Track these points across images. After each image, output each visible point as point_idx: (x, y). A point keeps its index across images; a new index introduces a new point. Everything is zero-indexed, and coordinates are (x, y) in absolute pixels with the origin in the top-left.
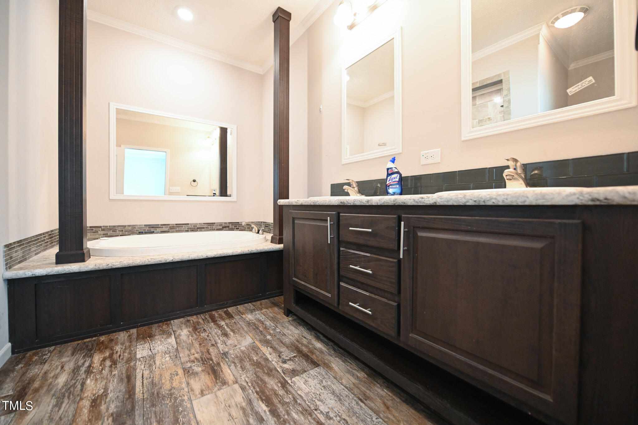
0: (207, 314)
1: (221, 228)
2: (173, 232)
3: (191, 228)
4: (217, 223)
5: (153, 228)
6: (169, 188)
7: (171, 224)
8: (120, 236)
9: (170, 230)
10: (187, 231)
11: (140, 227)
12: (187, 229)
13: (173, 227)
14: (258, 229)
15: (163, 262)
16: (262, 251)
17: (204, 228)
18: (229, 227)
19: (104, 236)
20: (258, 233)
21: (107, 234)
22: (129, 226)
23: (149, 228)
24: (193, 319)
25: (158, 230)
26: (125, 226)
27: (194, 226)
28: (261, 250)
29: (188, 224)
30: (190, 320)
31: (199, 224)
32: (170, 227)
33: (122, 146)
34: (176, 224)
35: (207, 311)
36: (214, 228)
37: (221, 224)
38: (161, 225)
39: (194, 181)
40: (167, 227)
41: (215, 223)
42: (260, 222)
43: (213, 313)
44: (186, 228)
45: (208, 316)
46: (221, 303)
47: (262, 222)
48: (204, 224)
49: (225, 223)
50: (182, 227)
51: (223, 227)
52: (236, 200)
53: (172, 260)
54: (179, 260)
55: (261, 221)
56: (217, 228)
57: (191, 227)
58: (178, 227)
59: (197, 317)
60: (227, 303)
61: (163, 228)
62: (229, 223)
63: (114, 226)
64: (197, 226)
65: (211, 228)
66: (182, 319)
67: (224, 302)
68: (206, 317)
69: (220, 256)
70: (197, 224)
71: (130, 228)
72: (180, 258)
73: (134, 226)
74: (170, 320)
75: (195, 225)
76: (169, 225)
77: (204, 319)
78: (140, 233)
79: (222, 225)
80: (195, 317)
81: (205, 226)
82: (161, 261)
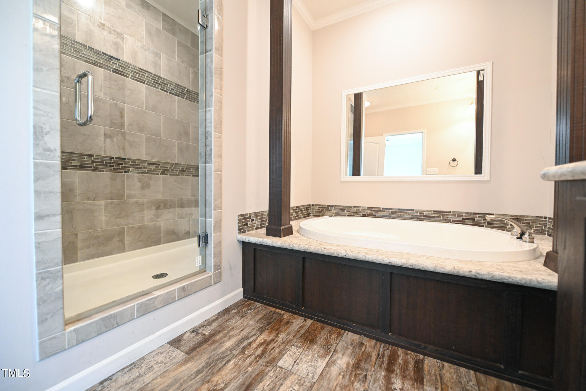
0: (390, 349)
1: (461, 220)
2: (394, 218)
3: (416, 216)
4: (453, 212)
5: (375, 211)
6: (426, 170)
7: (393, 209)
8: (348, 216)
9: (392, 215)
10: (411, 219)
11: (363, 208)
12: (411, 216)
13: (396, 212)
14: (521, 231)
15: (336, 255)
16: (506, 281)
17: (434, 217)
18: (474, 220)
19: (336, 214)
20: (520, 238)
21: (338, 213)
22: (354, 207)
23: (371, 210)
24: (368, 344)
25: (380, 214)
26: (351, 207)
27: (420, 213)
28: (502, 278)
29: (413, 210)
30: (364, 344)
31: (427, 211)
32: (392, 212)
33: (384, 135)
34: (399, 209)
35: (393, 344)
36: (448, 219)
37: (460, 214)
38: (383, 208)
39: (454, 160)
40: (389, 212)
41: (450, 212)
42: (542, 217)
43: (399, 353)
44: (411, 214)
45: (389, 353)
46: (417, 343)
47: (546, 218)
48: (433, 211)
49: (467, 213)
50: (405, 213)
51: (463, 219)
52: (489, 179)
53: (345, 256)
54: (353, 258)
55: (544, 216)
56: (454, 219)
57: (416, 214)
58: (401, 212)
59: (376, 344)
60: (425, 348)
61: (384, 212)
62: (473, 213)
63: (343, 206)
64: (424, 214)
65: (445, 218)
66: (358, 336)
67: (420, 343)
68: (386, 353)
69: (412, 267)
70: (424, 211)
71: (355, 209)
72: (354, 256)
73: (358, 208)
74: (346, 329)
75: (422, 213)
76: (390, 209)
77: (380, 355)
78: (364, 215)
79: (462, 215)
80: (373, 342)
81: (436, 215)
82: (334, 254)
